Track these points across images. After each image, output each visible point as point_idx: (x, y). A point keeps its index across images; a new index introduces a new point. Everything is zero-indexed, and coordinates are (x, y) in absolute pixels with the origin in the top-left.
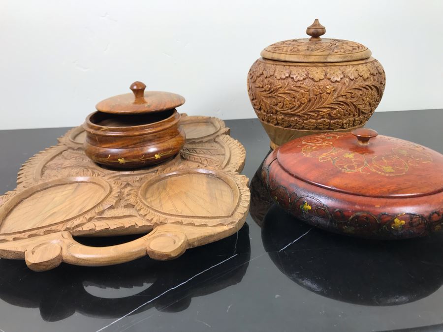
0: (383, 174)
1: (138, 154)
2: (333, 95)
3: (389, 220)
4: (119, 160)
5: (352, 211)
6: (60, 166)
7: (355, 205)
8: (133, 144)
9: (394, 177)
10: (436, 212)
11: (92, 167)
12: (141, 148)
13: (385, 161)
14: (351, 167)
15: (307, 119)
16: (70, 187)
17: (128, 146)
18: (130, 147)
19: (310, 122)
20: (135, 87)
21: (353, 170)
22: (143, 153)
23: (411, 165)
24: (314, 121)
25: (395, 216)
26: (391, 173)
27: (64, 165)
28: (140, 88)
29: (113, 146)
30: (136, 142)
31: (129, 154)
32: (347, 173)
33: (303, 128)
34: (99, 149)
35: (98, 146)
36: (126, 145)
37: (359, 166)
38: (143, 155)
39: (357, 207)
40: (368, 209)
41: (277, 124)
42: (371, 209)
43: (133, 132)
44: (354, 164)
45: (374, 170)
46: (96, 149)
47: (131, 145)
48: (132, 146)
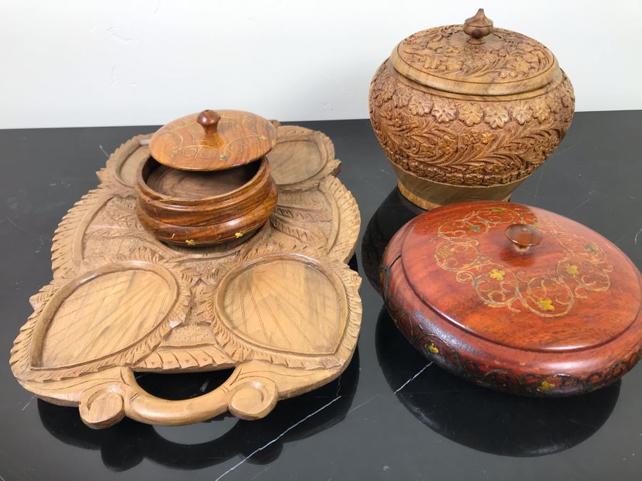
0: (538, 313)
1: (212, 234)
2: (491, 146)
3: (535, 383)
4: (187, 241)
5: (490, 367)
6: (106, 235)
7: (494, 359)
8: (205, 221)
9: (551, 318)
10: (596, 374)
11: (150, 240)
12: (216, 226)
13: (545, 289)
14: (497, 298)
15: (450, 173)
16: (124, 277)
17: (198, 223)
18: (201, 224)
19: (454, 176)
20: (204, 120)
21: (499, 303)
22: (219, 232)
23: (578, 296)
24: (461, 175)
25: (544, 377)
26: (549, 311)
27: (112, 233)
28: (212, 121)
29: (177, 223)
30: (209, 218)
31: (200, 235)
32: (491, 308)
33: (445, 181)
34: (158, 224)
35: (156, 219)
36: (195, 222)
37: (508, 296)
38: (218, 235)
39: (497, 363)
40: (509, 366)
41: (409, 169)
42: (514, 367)
43: (204, 207)
44: (501, 292)
45: (526, 306)
46: (155, 223)
47: (202, 222)
48: (204, 223)
